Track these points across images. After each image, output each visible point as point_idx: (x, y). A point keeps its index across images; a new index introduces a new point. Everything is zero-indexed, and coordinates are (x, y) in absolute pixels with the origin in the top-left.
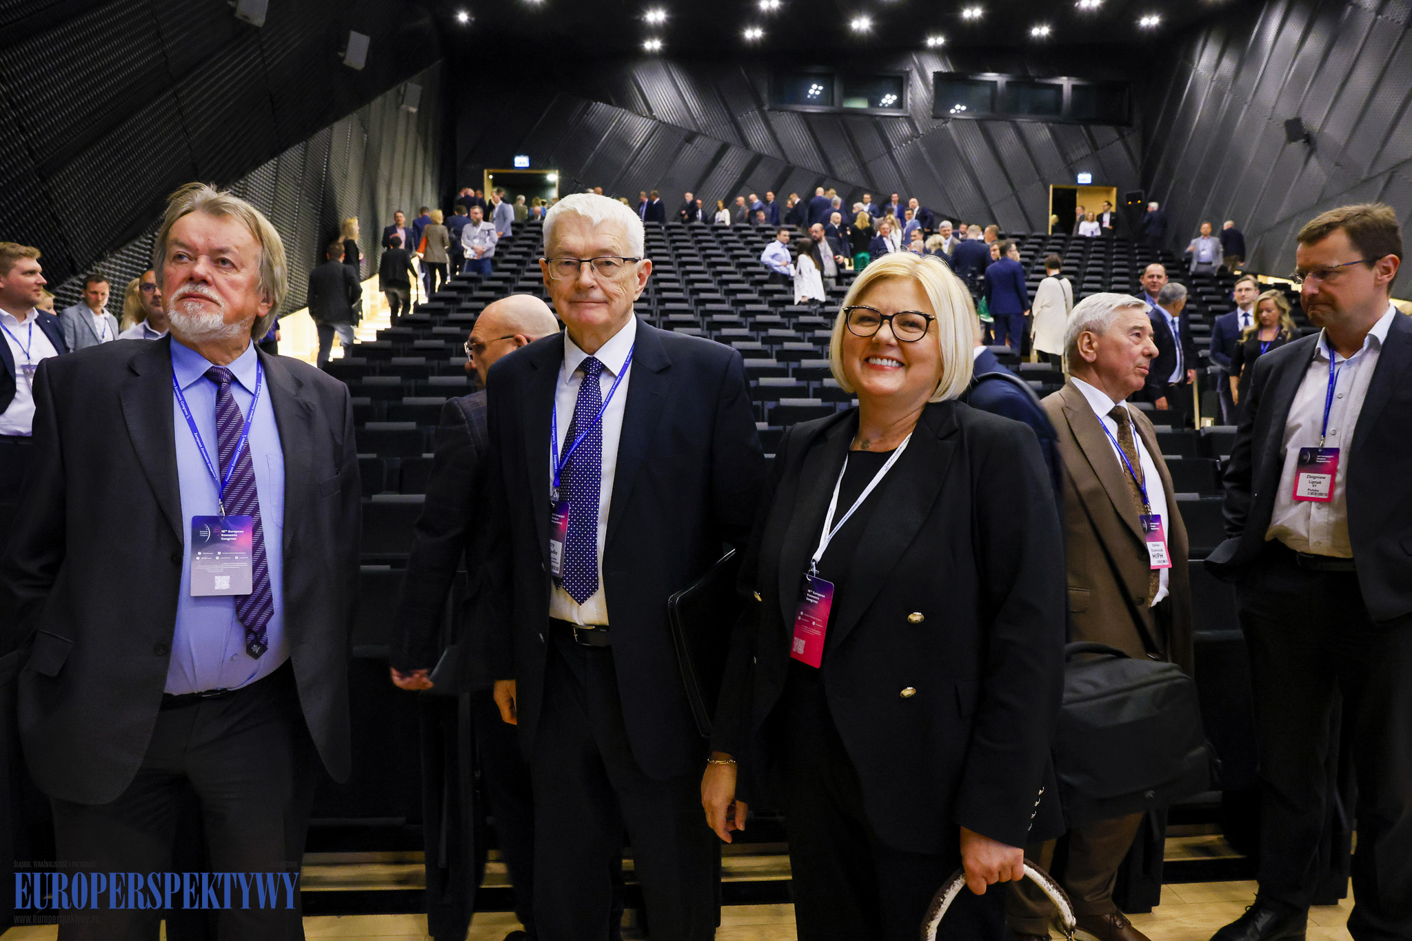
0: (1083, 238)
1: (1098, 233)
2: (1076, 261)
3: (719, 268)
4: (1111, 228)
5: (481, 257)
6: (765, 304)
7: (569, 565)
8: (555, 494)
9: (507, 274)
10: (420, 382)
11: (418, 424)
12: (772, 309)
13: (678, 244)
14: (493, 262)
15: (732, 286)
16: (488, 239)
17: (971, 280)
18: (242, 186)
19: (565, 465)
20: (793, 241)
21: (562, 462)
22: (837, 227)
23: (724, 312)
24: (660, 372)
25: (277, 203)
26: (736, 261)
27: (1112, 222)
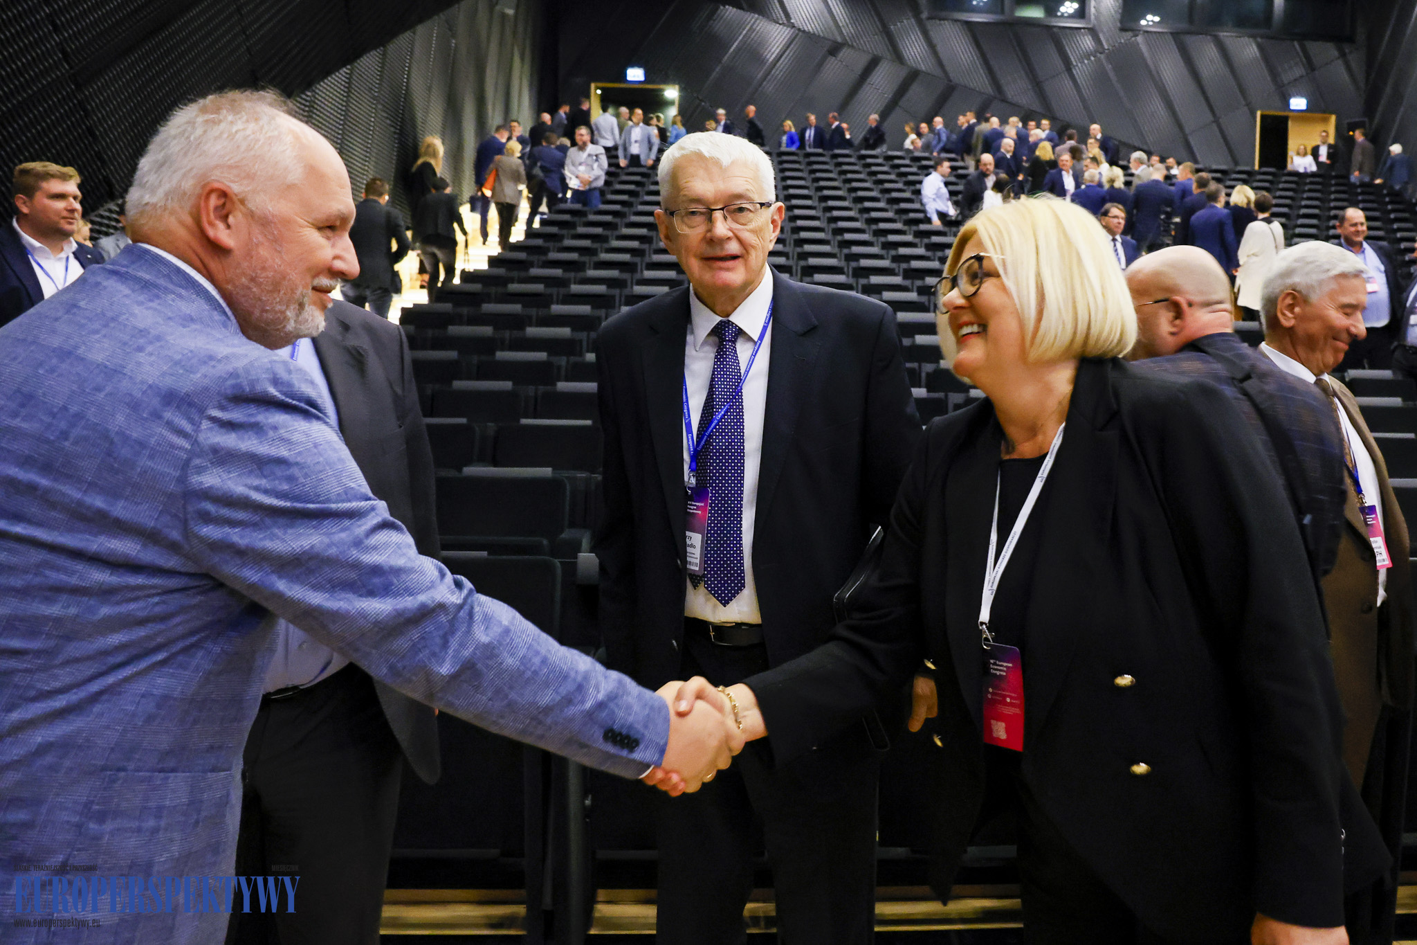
0: (1296, 174)
1: (1314, 168)
2: (1288, 201)
3: (868, 204)
4: (1328, 162)
5: (587, 187)
6: (921, 247)
7: (710, 560)
8: (690, 479)
9: (617, 207)
10: (516, 334)
11: (514, 384)
12: (929, 254)
13: (819, 175)
14: (602, 192)
15: (882, 226)
16: (595, 165)
17: (1165, 222)
18: (308, 99)
19: (703, 447)
20: (955, 173)
21: (698, 443)
22: (1008, 156)
23: (873, 256)
24: (805, 334)
25: (349, 119)
26: (887, 196)
27: (1329, 156)
